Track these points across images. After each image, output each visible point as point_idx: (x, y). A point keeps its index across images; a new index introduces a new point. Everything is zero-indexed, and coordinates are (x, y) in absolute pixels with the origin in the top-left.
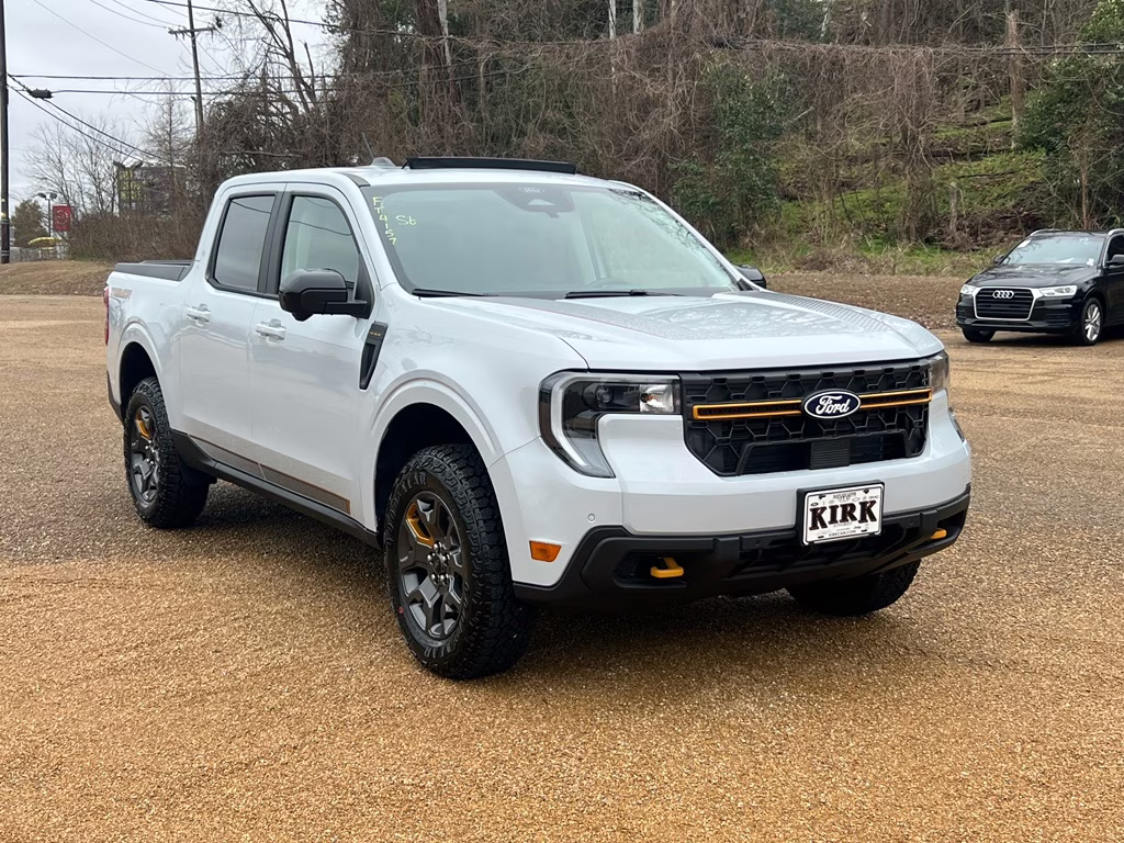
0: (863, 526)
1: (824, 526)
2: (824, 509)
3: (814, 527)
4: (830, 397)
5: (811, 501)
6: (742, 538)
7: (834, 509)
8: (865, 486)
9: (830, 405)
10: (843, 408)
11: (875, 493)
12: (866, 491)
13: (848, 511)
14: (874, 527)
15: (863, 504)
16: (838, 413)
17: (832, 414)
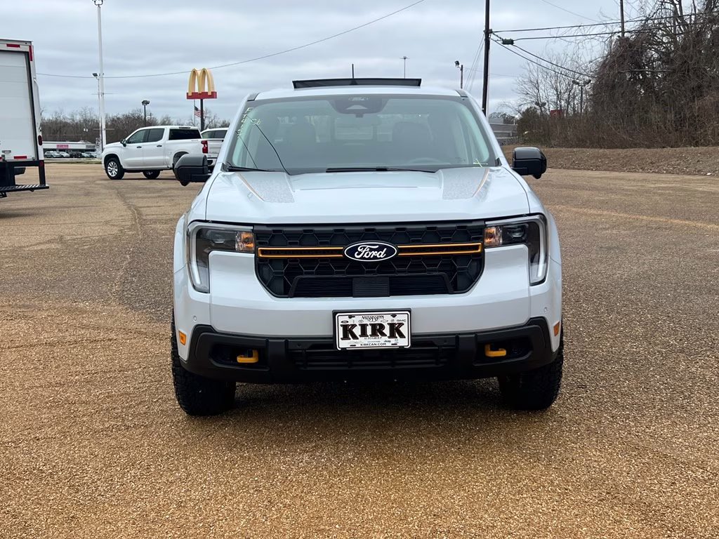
0: (393, 341)
1: (355, 337)
2: (354, 326)
3: (345, 337)
4: (368, 246)
5: (342, 319)
6: (287, 341)
7: (364, 327)
8: (393, 312)
9: (367, 251)
10: (381, 255)
11: (402, 317)
12: (394, 316)
13: (377, 330)
14: (404, 342)
15: (392, 325)
16: (375, 257)
17: (369, 258)
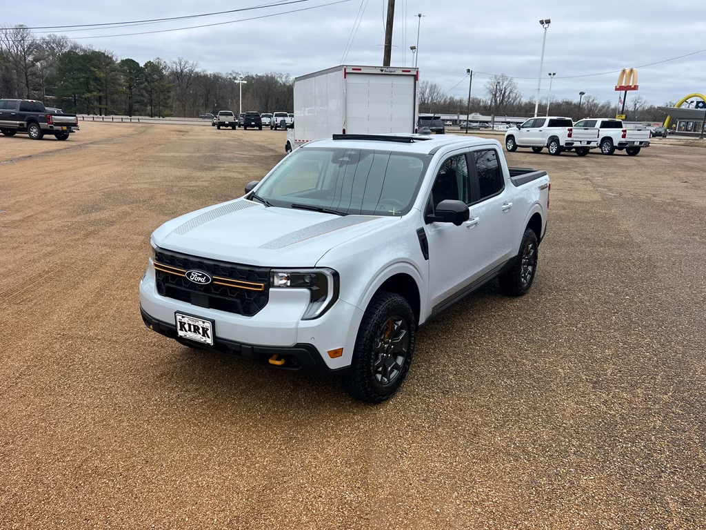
0: (204, 338)
1: (186, 331)
2: (185, 323)
3: (181, 329)
4: (196, 273)
5: (179, 317)
7: (189, 325)
8: (203, 320)
9: (196, 277)
10: (203, 280)
11: (207, 324)
12: (204, 322)
13: (196, 329)
14: (210, 341)
15: (203, 328)
16: (200, 281)
17: (197, 281)
